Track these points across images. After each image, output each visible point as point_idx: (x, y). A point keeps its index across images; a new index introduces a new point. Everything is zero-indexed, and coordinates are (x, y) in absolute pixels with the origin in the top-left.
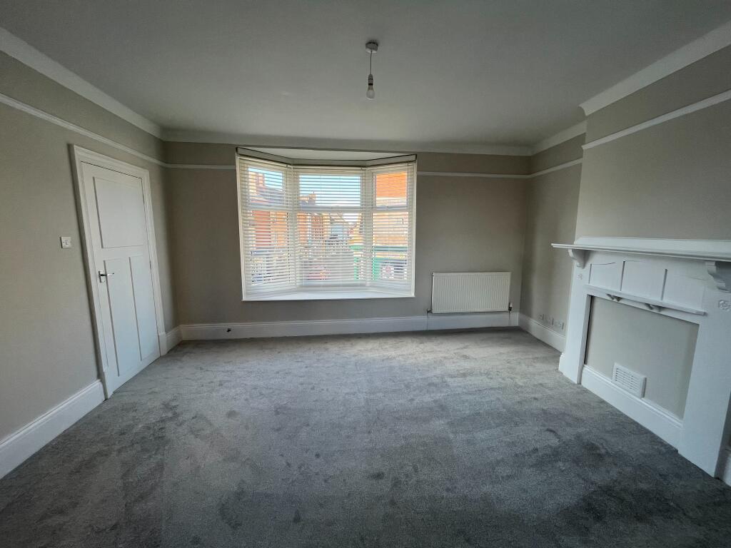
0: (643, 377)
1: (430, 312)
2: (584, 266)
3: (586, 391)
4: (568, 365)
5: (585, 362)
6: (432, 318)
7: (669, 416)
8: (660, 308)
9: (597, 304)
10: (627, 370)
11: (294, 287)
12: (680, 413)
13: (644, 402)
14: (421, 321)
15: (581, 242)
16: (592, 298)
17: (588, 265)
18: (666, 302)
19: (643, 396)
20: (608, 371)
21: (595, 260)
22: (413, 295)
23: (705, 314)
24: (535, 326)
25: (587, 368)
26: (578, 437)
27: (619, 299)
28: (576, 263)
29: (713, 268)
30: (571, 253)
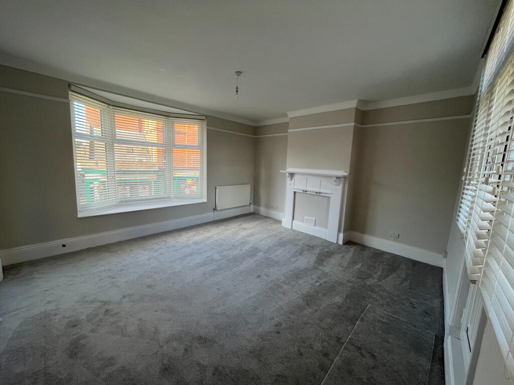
0: (314, 219)
1: (215, 209)
2: (291, 180)
3: (294, 231)
4: (286, 222)
5: (293, 219)
6: (216, 213)
7: (323, 230)
8: (320, 193)
9: (297, 195)
10: (310, 218)
11: (115, 203)
12: (326, 227)
13: (315, 228)
14: (210, 216)
15: (290, 170)
16: (295, 192)
17: (293, 179)
18: (321, 191)
19: (315, 225)
20: (302, 221)
21: (296, 177)
22: (205, 200)
23: (332, 194)
24: (263, 210)
25: (294, 221)
26: (304, 244)
27: (306, 191)
28: (288, 179)
29: (335, 179)
30: (288, 174)
